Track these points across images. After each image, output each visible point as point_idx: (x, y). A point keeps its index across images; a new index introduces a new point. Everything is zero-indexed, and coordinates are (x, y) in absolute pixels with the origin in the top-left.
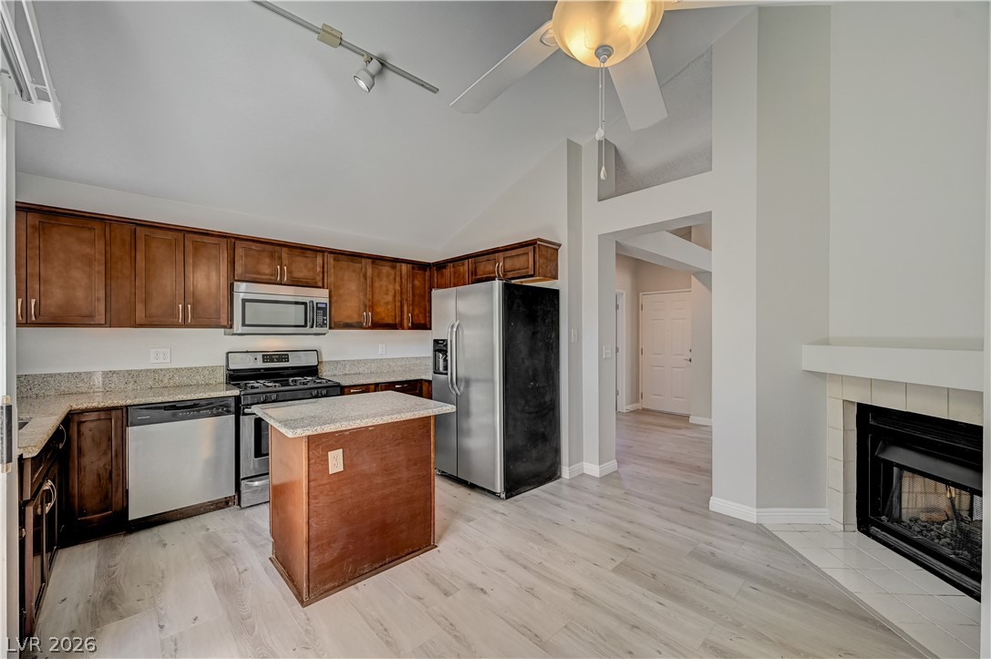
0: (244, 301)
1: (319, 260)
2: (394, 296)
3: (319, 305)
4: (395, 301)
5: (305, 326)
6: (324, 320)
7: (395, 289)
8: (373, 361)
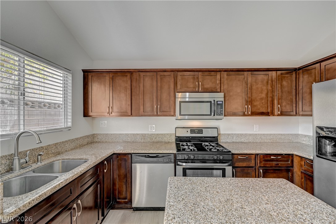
0: (180, 102)
1: (218, 77)
2: (267, 94)
3: (218, 103)
4: (268, 97)
5: (211, 115)
6: (221, 111)
7: (267, 90)
8: (250, 135)
